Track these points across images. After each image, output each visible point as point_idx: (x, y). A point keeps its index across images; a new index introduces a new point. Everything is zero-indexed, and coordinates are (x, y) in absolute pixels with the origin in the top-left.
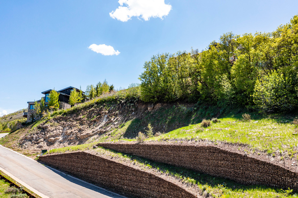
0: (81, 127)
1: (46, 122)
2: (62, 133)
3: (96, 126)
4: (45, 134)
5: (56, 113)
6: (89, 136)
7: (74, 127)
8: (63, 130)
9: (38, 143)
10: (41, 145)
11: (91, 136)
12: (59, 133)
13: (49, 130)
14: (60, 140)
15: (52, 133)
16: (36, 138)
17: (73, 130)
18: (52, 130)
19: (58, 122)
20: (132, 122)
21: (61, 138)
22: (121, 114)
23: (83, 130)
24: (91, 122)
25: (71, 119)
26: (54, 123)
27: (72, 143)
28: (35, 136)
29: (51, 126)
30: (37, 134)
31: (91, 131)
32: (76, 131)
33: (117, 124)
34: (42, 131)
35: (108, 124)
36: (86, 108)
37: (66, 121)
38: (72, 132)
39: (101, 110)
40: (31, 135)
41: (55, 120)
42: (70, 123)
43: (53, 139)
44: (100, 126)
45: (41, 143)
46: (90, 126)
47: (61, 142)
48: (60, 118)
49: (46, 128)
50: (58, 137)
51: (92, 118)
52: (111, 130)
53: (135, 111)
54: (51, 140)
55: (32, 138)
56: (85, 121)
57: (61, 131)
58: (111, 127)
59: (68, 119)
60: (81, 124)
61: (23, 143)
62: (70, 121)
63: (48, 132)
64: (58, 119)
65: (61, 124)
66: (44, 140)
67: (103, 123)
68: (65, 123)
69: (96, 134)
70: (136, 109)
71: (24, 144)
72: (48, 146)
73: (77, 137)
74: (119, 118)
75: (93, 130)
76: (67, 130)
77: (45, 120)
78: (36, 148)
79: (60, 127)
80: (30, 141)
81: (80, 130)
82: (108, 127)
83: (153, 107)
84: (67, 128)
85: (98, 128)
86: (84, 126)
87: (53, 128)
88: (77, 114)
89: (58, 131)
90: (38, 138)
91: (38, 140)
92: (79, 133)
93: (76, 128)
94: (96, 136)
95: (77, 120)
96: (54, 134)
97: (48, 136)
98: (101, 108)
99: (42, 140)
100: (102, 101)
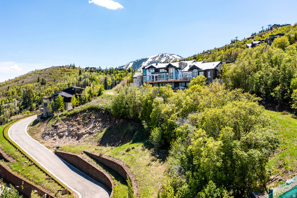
0: (79, 127)
1: (57, 122)
2: (68, 129)
3: (87, 127)
4: (57, 131)
5: (62, 115)
6: (83, 134)
7: (74, 126)
8: (68, 128)
9: (53, 137)
10: (55, 138)
11: (84, 134)
12: (65, 130)
13: (59, 128)
14: (66, 135)
15: (61, 130)
16: (52, 133)
17: (74, 128)
18: (61, 128)
19: (64, 122)
20: (107, 130)
21: (67, 134)
22: (102, 121)
23: (80, 129)
24: (85, 123)
25: (72, 120)
26: (62, 123)
27: (74, 138)
28: (51, 132)
29: (60, 125)
30: (52, 130)
31: (85, 131)
32: (75, 129)
33: (99, 129)
34: (55, 129)
35: (94, 128)
36: (82, 112)
37: (69, 121)
38: (73, 130)
39: (90, 115)
40: (48, 131)
41: (63, 120)
42: (72, 123)
43: (62, 134)
44: (90, 128)
45: (55, 137)
46: (84, 126)
47: (67, 136)
48: (66, 119)
49: (57, 126)
50: (65, 133)
51: (86, 120)
52: (95, 133)
53: (109, 121)
54: (60, 134)
55: (49, 133)
56: (81, 123)
57: (66, 128)
58: (96, 131)
59: (71, 120)
60: (79, 124)
61: (44, 136)
62: (72, 121)
63: (58, 129)
64: (64, 119)
65: (66, 123)
66: (57, 134)
67: (92, 126)
68: (69, 122)
69: (87, 133)
70: (110, 119)
71: (45, 138)
72: (59, 139)
73: (76, 134)
74: (101, 124)
75: (85, 130)
76: (70, 128)
77: (56, 120)
78: (52, 141)
79: (66, 125)
80: (48, 135)
81: (78, 129)
82: (94, 130)
83: (119, 121)
84: (70, 127)
85: (89, 129)
86: (80, 126)
87: (62, 126)
88: (76, 117)
89: (65, 128)
90: (53, 133)
91: (53, 135)
92: (77, 131)
93: (75, 127)
94: (87, 135)
95: (76, 121)
96: (63, 131)
97: (59, 132)
98: (91, 114)
99: (55, 134)
100: (92, 108)
